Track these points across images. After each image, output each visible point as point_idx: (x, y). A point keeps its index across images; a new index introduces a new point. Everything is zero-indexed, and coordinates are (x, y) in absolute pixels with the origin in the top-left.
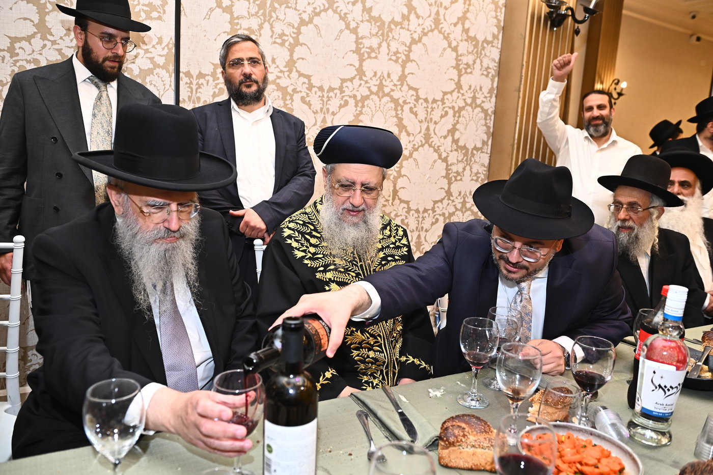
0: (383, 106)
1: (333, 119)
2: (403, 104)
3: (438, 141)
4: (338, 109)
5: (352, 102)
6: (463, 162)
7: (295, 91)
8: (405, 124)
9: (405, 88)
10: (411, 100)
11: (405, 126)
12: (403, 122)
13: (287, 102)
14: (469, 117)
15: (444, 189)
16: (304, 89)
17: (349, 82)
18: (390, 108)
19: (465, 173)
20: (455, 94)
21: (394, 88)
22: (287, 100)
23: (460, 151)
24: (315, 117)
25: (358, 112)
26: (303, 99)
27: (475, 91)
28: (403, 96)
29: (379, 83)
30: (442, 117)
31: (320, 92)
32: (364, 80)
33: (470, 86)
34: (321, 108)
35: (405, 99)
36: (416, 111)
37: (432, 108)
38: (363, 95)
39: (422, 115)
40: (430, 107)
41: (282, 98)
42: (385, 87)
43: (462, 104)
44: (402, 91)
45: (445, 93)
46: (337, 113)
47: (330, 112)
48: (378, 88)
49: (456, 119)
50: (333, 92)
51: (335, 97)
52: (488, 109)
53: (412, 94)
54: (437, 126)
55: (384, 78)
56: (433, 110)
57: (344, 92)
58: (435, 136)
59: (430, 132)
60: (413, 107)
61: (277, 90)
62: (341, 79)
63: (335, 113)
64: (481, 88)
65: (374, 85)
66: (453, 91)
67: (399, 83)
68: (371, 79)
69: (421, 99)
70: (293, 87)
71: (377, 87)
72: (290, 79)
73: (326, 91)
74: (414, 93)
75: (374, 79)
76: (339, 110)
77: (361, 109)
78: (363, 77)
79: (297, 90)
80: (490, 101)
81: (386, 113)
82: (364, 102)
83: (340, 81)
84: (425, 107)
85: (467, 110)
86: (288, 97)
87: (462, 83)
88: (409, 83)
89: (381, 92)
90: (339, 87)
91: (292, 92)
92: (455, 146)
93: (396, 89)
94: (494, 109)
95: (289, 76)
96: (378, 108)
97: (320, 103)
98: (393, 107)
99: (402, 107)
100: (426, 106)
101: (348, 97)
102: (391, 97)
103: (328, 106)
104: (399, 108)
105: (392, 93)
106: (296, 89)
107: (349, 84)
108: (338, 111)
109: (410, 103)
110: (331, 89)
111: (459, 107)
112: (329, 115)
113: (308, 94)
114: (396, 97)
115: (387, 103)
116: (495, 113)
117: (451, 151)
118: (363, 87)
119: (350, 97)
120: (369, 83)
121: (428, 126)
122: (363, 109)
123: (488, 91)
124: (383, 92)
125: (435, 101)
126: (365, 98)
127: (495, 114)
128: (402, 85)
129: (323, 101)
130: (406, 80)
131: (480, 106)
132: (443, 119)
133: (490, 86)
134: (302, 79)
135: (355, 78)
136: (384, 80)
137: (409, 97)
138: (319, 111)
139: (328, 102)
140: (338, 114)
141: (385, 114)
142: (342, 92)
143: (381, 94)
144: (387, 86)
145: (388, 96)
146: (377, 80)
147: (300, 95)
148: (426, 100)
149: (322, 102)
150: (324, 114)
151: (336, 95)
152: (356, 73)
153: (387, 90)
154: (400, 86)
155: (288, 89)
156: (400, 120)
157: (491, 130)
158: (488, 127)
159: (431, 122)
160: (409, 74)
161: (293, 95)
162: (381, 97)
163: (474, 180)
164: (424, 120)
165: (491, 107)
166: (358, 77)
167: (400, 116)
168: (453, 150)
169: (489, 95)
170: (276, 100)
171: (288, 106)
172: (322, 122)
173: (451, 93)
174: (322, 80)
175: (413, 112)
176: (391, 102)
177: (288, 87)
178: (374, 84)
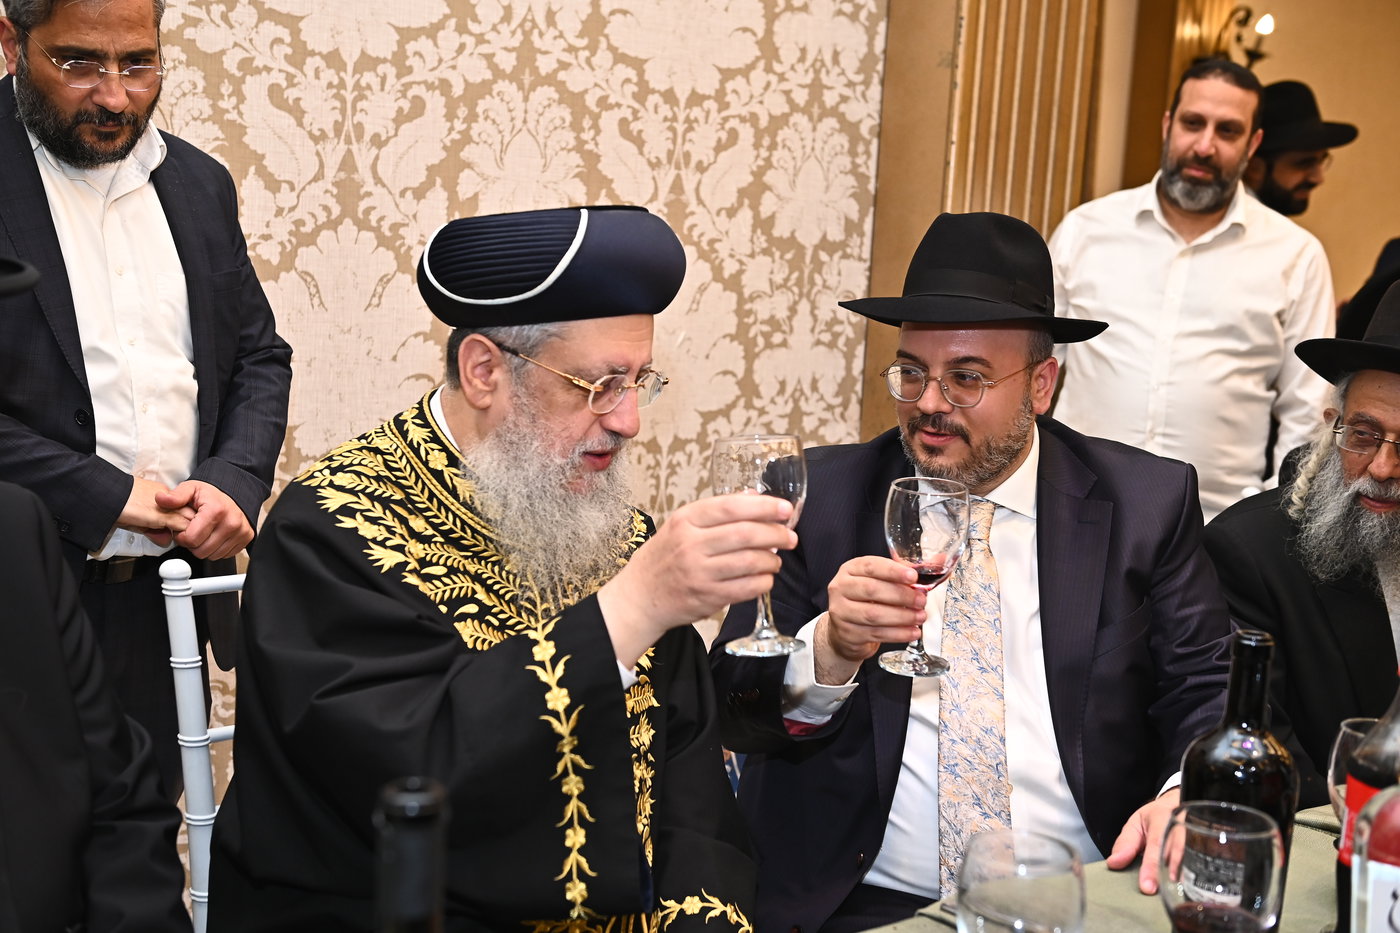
0: (536, 117)
1: (377, 158)
2: (596, 110)
3: (710, 225)
4: (391, 126)
5: (435, 103)
6: (789, 289)
7: (246, 65)
8: (604, 173)
9: (603, 57)
10: (624, 96)
11: (605, 177)
12: (600, 166)
13: (223, 104)
14: (804, 147)
15: (734, 375)
16: (277, 60)
17: (423, 38)
18: (558, 122)
19: (795, 323)
20: (758, 76)
21: (567, 58)
22: (222, 96)
23: (777, 254)
24: (318, 154)
25: (455, 136)
26: (275, 94)
27: (818, 67)
28: (596, 85)
29: (522, 43)
30: (719, 148)
31: (332, 71)
32: (471, 34)
33: (803, 51)
34: (336, 122)
35: (604, 94)
36: (640, 132)
37: (687, 120)
38: (471, 80)
39: (658, 143)
40: (681, 117)
41: (205, 91)
42: (539, 56)
43: (779, 106)
44: (593, 69)
45: (727, 74)
46: (388, 139)
47: (367, 137)
48: (518, 59)
49: (764, 153)
50: (375, 70)
51: (382, 89)
52: (860, 121)
53: (624, 77)
54: (707, 178)
55: (535, 25)
56: (690, 129)
57: (410, 70)
58: (699, 210)
59: (683, 198)
60: (630, 118)
61: (188, 65)
62: (398, 30)
63: (383, 138)
64: (836, 55)
65: (506, 49)
66: (751, 67)
67: (584, 42)
68: (494, 28)
69: (653, 91)
70: (240, 54)
71: (514, 55)
72: (231, 27)
73: (350, 68)
74: (632, 74)
75: (503, 28)
76: (397, 130)
77: (465, 126)
78: (470, 23)
79: (256, 63)
80: (864, 95)
81: (547, 138)
82: (476, 105)
83: (397, 37)
84: (666, 119)
85: (795, 124)
86: (226, 88)
87: (778, 40)
88: (615, 43)
89: (527, 71)
90: (394, 54)
91: (240, 68)
92: (763, 239)
93: (574, 62)
94: (876, 121)
95: (225, 17)
96: (519, 123)
97: (334, 108)
98: (569, 119)
99: (596, 118)
100: (670, 115)
101: (423, 86)
102: (561, 87)
103: (359, 117)
104: (587, 123)
105: (562, 76)
106: (252, 59)
107: (424, 44)
108: (392, 133)
109: (618, 105)
110: (367, 62)
111: (771, 117)
112: (363, 146)
113: (294, 76)
114: (575, 87)
115: (549, 105)
116: (880, 132)
117: (752, 255)
118: (472, 54)
119: (430, 87)
120: (488, 42)
121: (678, 177)
122: (473, 125)
123: (856, 64)
124: (535, 70)
125: (695, 99)
126: (476, 92)
127: (879, 136)
128: (593, 48)
129: (343, 101)
130: (606, 31)
131: (834, 112)
132: (723, 155)
133: (864, 50)
134: (271, 30)
135: (443, 28)
136: (536, 32)
137: (617, 87)
138: (331, 134)
139: (360, 105)
140: (392, 141)
141: (542, 141)
142: (403, 70)
143: (527, 79)
144: (546, 53)
145: (550, 85)
146: (513, 33)
147: (266, 80)
148: (669, 96)
149: (338, 104)
150: (348, 141)
151: (384, 79)
152: (447, 11)
153: (545, 65)
154: (587, 53)
155: (224, 58)
156: (591, 159)
157: (872, 187)
158: (862, 179)
159: (687, 164)
160: (612, 13)
161: (242, 80)
162: (527, 86)
163: (823, 343)
164: (663, 158)
165: (869, 115)
166: (452, 22)
167: (590, 146)
168: (758, 250)
169: (860, 78)
170: (184, 95)
171: (227, 116)
172: (340, 170)
173: (746, 71)
174: (335, 32)
175: (631, 132)
176: (560, 102)
177: (223, 52)
178: (503, 46)
